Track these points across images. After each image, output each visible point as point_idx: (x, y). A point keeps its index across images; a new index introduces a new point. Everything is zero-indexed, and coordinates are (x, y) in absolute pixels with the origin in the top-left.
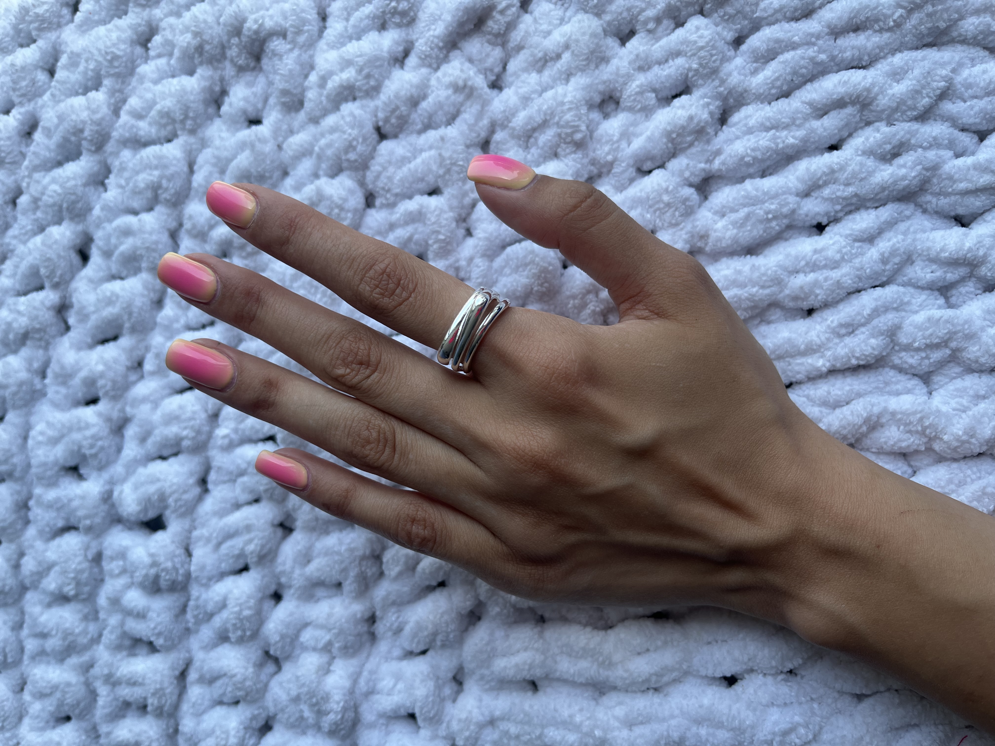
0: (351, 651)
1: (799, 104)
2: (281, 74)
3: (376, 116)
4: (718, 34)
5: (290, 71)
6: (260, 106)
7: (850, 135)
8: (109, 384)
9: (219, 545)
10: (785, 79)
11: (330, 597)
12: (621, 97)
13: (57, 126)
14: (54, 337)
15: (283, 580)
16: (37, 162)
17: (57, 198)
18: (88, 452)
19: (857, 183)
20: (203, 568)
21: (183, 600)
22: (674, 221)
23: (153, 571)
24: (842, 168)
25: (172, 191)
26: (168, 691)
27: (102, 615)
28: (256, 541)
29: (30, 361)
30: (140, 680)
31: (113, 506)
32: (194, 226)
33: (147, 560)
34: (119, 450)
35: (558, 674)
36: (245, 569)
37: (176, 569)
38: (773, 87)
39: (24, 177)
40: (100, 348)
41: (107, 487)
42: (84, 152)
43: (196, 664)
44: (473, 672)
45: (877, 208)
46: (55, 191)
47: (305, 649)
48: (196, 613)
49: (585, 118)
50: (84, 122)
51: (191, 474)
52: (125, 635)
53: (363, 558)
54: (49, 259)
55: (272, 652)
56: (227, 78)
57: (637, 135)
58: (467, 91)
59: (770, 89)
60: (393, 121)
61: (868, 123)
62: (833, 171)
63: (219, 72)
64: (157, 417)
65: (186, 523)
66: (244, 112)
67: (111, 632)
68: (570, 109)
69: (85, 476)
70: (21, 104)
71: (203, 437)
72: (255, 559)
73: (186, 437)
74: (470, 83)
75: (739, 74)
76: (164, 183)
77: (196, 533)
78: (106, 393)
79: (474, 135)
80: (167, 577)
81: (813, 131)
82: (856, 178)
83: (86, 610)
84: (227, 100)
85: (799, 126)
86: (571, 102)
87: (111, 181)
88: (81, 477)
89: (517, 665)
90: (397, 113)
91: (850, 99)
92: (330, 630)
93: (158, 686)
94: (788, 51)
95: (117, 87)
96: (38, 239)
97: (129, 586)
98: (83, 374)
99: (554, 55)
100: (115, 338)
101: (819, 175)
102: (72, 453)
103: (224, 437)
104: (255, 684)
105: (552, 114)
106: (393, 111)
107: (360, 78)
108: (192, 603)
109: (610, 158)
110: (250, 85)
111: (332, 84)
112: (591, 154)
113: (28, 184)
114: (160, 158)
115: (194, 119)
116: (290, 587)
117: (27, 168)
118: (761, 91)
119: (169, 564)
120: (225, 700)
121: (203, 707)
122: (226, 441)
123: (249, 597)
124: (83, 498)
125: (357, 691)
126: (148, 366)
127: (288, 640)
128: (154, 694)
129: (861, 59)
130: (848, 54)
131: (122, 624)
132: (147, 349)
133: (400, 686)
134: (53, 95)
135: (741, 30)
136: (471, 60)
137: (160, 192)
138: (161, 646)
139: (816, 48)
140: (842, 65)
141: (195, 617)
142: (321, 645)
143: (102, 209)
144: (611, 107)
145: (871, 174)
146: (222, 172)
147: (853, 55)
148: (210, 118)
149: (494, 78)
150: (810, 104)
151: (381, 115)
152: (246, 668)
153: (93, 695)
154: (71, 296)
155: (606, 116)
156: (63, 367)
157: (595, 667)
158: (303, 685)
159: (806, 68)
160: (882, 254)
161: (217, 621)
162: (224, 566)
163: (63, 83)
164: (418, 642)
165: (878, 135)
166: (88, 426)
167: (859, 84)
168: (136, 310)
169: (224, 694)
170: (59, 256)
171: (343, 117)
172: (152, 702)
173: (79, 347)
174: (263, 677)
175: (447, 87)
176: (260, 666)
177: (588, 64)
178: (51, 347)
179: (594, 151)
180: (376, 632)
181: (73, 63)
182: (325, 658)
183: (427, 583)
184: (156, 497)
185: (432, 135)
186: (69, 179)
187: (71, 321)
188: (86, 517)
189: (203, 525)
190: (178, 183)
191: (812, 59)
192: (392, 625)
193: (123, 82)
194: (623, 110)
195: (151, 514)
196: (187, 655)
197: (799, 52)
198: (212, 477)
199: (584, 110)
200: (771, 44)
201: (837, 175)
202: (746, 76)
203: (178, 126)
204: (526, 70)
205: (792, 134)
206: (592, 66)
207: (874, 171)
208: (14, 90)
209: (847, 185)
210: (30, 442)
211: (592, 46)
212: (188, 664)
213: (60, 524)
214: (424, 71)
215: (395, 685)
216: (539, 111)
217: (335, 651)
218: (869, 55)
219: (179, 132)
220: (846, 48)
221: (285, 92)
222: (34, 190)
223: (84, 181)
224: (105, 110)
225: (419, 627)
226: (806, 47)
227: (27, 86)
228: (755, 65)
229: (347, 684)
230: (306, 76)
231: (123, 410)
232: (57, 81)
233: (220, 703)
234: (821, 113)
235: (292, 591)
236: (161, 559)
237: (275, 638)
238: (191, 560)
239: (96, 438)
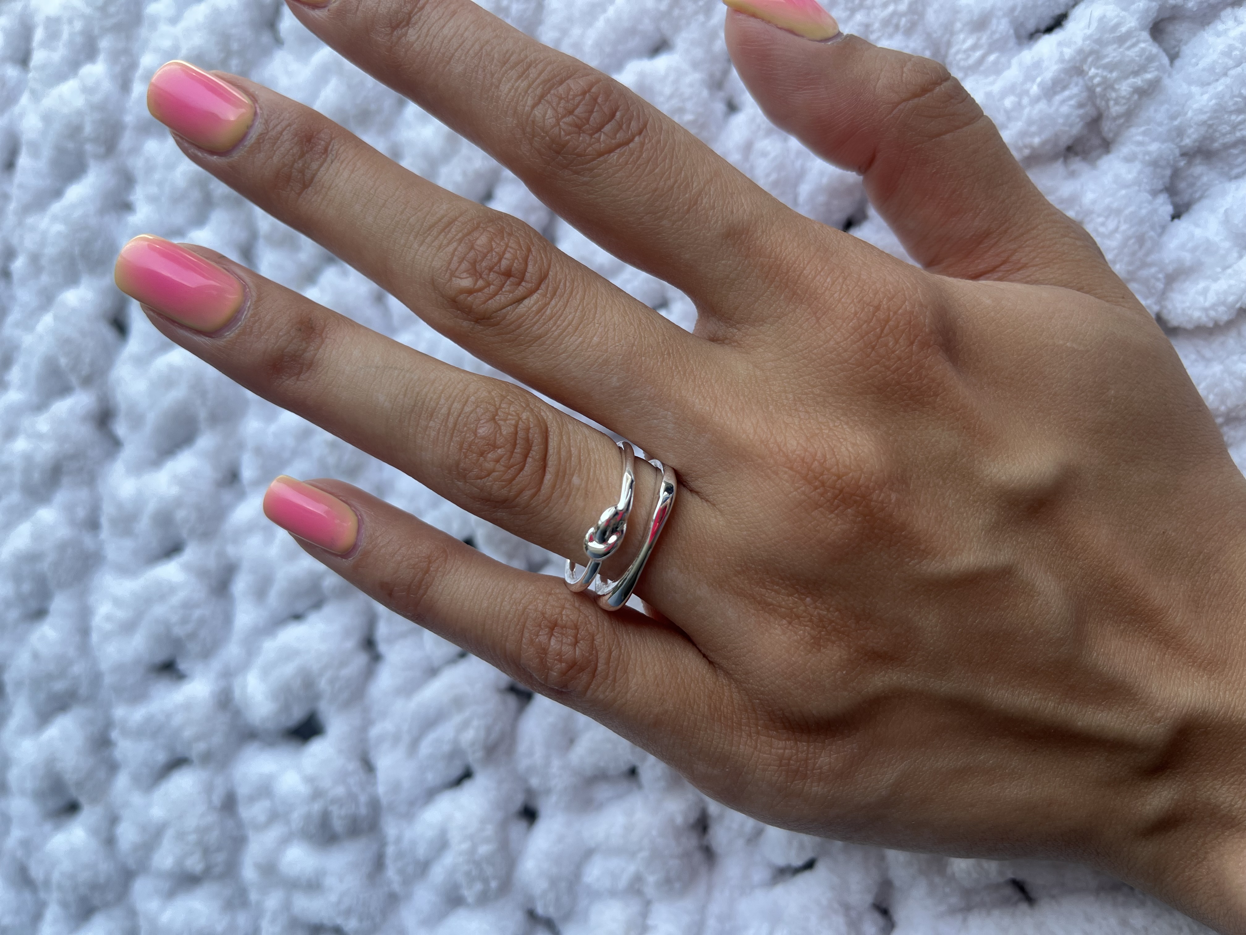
0: (678, 885)
8: (194, 515)
9: (414, 743)
11: (620, 797)
13: (44, 134)
15: (534, 782)
16: (25, 200)
17: (64, 244)
18: (179, 631)
20: (396, 787)
21: (375, 847)
23: (317, 807)
27: (253, 896)
28: (475, 723)
29: (69, 509)
31: (237, 714)
33: (304, 789)
34: (228, 619)
36: (467, 775)
37: (352, 797)
39: (13, 229)
41: (222, 684)
42: (90, 161)
46: (59, 234)
47: (595, 895)
48: (400, 865)
51: (348, 632)
52: (294, 922)
54: (69, 341)
55: (540, 910)
65: (355, 717)
67: (273, 921)
69: (186, 673)
72: (479, 754)
77: (375, 732)
78: (191, 532)
80: (342, 813)
83: (227, 893)
87: (138, 194)
88: (180, 677)
92: (632, 855)
95: (121, 46)
96: (48, 317)
97: (285, 841)
98: (151, 507)
100: (189, 440)
102: (159, 640)
108: (390, 850)
113: (21, 238)
116: (548, 792)
117: (14, 213)
119: (340, 791)
123: (483, 822)
126: (248, 473)
127: (564, 885)
131: (287, 905)
132: (240, 446)
134: (33, 92)
141: (401, 872)
142: (622, 884)
148: (266, 51)
156: (120, 506)
161: (438, 873)
162: (432, 778)
164: (800, 849)
166: (172, 589)
170: (83, 333)
173: (138, 468)
178: (98, 480)
180: (713, 846)
182: (634, 907)
184: (298, 682)
186: (74, 209)
187: (121, 432)
188: (198, 738)
189: (384, 715)
193: (128, 38)
195: (297, 714)
210: (95, 637)
213: (161, 757)
217: (650, 891)
223: (98, 204)
231: (221, 554)
235: (553, 799)
236: (326, 783)
237: (539, 886)
238: (375, 777)
239: (187, 605)
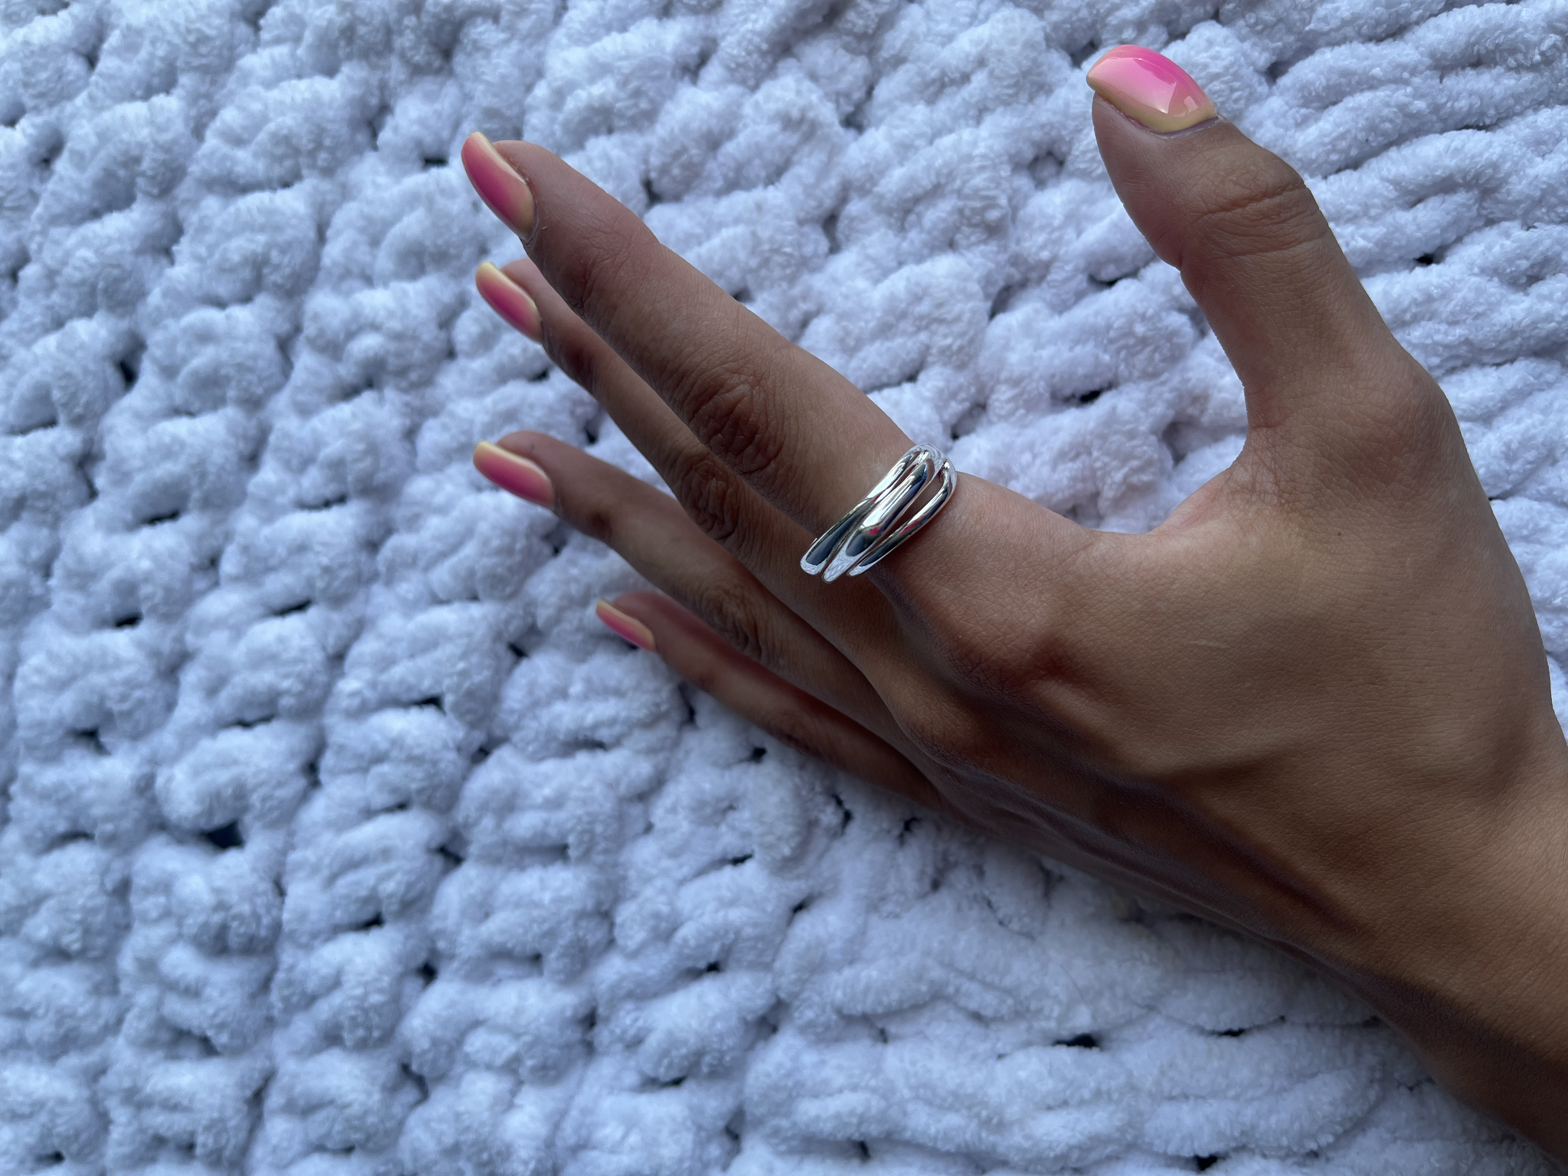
0: (552, 1073)
1: (1376, 181)
2: (488, 83)
3: (646, 162)
4: (1245, 55)
5: (503, 77)
6: (445, 134)
7: (1459, 240)
8: (160, 594)
9: (332, 879)
10: (1355, 138)
11: (520, 978)
12: (1069, 152)
13: (95, 151)
14: (68, 508)
15: (441, 945)
16: (57, 209)
17: (88, 273)
18: (116, 707)
19: (1469, 321)
20: (303, 916)
21: (265, 969)
22: (1150, 369)
23: (217, 918)
24: (1445, 295)
25: (287, 271)
26: (232, 1123)
27: (125, 987)
28: (398, 876)
29: (24, 547)
30: (185, 1102)
31: (153, 801)
32: (321, 333)
33: (208, 899)
34: (170, 706)
35: (908, 1135)
36: (376, 922)
37: (256, 916)
38: (1334, 150)
39: (34, 233)
40: (147, 533)
41: (146, 769)
42: (140, 196)
43: (282, 1081)
44: (759, 1122)
45: (1498, 365)
46: (85, 260)
47: (472, 1064)
48: (286, 992)
49: (1005, 185)
50: (142, 146)
51: (292, 755)
52: (162, 1022)
53: (581, 915)
54: (68, 375)
55: (414, 1067)
56: (392, 83)
57: (1093, 220)
58: (805, 127)
59: (1328, 153)
60: (676, 171)
61: (1490, 222)
62: (1429, 299)
63: (379, 74)
64: (238, 653)
65: (278, 838)
66: (419, 143)
67: (140, 1017)
68: (982, 168)
69: (108, 747)
70: (37, 110)
71: (316, 693)
72: (395, 907)
73: (287, 692)
74: (811, 115)
75: (1276, 124)
76: (275, 256)
77: (294, 857)
78: (153, 610)
79: (813, 203)
80: (242, 930)
81: (1398, 228)
82: (1468, 313)
83: (98, 977)
84: (390, 122)
85: (1375, 219)
86: (984, 157)
87: (183, 248)
88: (101, 750)
89: (838, 1116)
90: (684, 158)
91: (1464, 178)
92: (517, 1036)
93: (216, 1115)
94: (1362, 91)
95: (203, 89)
96: (51, 341)
97: (173, 941)
98: (115, 573)
99: (957, 75)
100: (174, 515)
101: (1406, 303)
102: (88, 707)
103: (353, 694)
104: (382, 1121)
105: (951, 176)
106: (677, 155)
107: (622, 95)
108: (280, 976)
109: (1045, 255)
110: (430, 97)
111: (573, 104)
112: (1013, 247)
113: (40, 247)
114: (270, 212)
115: (332, 150)
116: (452, 957)
117: (40, 218)
118: (1313, 155)
119: (246, 908)
120: (329, 1144)
121: (290, 1155)
122: (356, 702)
123: (381, 972)
124: (103, 785)
125: (559, 1143)
126: (229, 565)
127: (444, 1048)
128: (207, 1129)
129: (1483, 114)
130: (1462, 104)
131: (159, 1004)
132: (228, 537)
133: (634, 1139)
134: (92, 98)
135: (1282, 51)
136: (813, 77)
137: (266, 271)
138: (225, 1046)
139: (1409, 89)
140: (1451, 122)
141: (286, 1000)
142: (500, 1060)
143: (165, 294)
144: (1049, 169)
145: (1493, 307)
146: (375, 242)
147: (1471, 106)
148: (358, 151)
149: (850, 109)
150: (1396, 183)
151: (655, 160)
152: (369, 1094)
153: (103, 1121)
154: (101, 439)
155: (1040, 184)
156: (81, 560)
157: (973, 1125)
158: (468, 1129)
159: (1391, 121)
160: (1508, 445)
161: (324, 1009)
162: (339, 915)
163: (110, 77)
164: (670, 1066)
165: (1508, 243)
166: (118, 663)
167: (1481, 154)
168: (212, 469)
169: (328, 1135)
170: (86, 372)
171: (589, 161)
172: (204, 1141)
173: (111, 527)
174: (397, 1110)
175: (771, 120)
176: (391, 1090)
177: (1016, 95)
178: (62, 525)
179: (1018, 242)
180: (596, 1042)
181: (130, 46)
182: (505, 1084)
183: (690, 964)
184: (230, 791)
185: (741, 200)
186: (110, 240)
187: (100, 482)
188: (107, 819)
189: (308, 843)
190: (298, 257)
191: (1402, 108)
192: (624, 1032)
193: (213, 83)
194: (1071, 175)
195: (219, 820)
196: (267, 1064)
197: (1382, 94)
198: (328, 761)
199: (1005, 171)
200: (1335, 77)
201: (1435, 305)
202: (1287, 129)
203: (303, 161)
204: (907, 98)
205: (1362, 231)
206: (1023, 97)
207: (1499, 303)
208: (26, 85)
209: (1453, 323)
210: (18, 685)
211: (1026, 63)
212: (268, 1078)
213: (62, 827)
214: (733, 90)
215: (625, 1136)
216: (928, 168)
217: (524, 1072)
218: (1496, 108)
219: (305, 172)
220: (1459, 94)
221: (491, 113)
222: (50, 256)
223: (136, 244)
224: (179, 128)
225: (672, 1041)
226: (1393, 86)
227: (48, 80)
228: (1303, 111)
229: (543, 1130)
230: (529, 88)
231: (179, 639)
232: (101, 75)
233: (319, 1148)
234: (1413, 198)
235: (455, 965)
236: (233, 898)
237: (422, 1044)
238: (283, 902)
239: (131, 684)
